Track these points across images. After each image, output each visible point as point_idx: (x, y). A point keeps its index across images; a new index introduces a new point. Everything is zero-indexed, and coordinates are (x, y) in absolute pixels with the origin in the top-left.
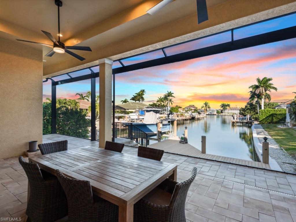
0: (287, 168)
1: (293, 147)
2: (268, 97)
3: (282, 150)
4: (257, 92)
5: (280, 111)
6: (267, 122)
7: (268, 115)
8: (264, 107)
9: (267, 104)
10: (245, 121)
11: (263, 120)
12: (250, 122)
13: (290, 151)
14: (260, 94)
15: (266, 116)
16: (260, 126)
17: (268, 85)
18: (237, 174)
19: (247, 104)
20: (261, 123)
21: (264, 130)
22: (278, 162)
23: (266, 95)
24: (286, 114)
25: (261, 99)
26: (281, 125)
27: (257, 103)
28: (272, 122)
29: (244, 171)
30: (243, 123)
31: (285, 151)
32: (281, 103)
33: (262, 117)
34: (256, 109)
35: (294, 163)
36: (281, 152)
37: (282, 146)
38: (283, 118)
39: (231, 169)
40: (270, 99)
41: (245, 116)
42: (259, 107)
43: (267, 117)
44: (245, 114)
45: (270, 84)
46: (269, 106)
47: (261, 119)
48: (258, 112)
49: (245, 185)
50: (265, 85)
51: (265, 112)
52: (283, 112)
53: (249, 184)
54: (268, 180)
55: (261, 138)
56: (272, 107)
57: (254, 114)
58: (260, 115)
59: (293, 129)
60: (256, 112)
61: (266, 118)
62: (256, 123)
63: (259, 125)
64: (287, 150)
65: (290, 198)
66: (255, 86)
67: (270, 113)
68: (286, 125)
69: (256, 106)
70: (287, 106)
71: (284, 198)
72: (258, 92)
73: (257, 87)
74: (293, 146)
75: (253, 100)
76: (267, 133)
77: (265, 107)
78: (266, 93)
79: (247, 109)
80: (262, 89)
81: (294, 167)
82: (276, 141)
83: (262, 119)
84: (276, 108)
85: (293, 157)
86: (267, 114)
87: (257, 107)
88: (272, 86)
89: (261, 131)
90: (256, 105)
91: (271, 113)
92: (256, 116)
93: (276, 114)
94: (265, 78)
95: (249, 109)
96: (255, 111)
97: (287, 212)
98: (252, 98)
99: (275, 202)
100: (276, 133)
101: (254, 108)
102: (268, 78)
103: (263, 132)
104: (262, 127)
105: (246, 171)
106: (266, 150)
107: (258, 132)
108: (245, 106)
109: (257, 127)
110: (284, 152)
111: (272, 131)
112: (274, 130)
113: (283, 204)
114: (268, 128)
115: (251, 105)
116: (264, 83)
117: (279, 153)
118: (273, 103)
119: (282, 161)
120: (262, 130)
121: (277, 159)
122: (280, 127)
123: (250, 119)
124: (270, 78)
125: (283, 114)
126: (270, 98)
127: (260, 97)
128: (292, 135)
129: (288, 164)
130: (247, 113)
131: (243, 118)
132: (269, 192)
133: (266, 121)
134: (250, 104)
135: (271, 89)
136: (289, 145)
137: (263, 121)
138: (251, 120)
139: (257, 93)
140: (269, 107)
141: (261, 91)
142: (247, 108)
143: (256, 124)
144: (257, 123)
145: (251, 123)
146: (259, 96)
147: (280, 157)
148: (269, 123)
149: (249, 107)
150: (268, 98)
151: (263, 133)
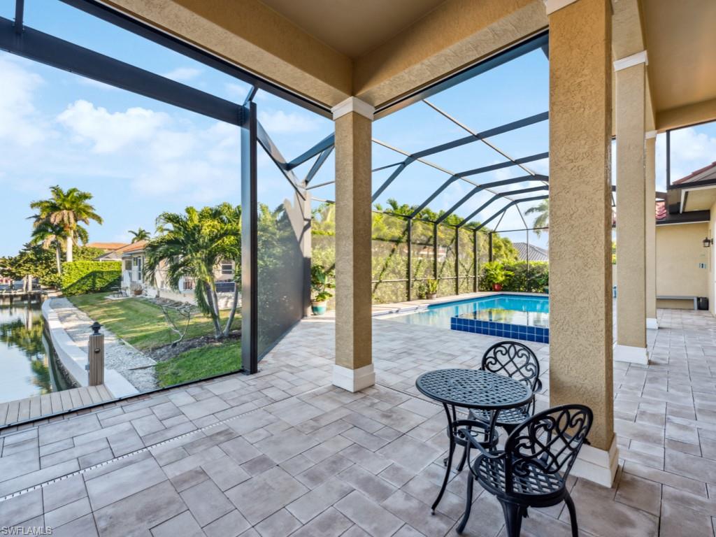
0: (141, 379)
1: (144, 333)
2: (82, 234)
3: (124, 344)
4: (55, 219)
5: (109, 266)
6: (83, 290)
7: (84, 275)
8: (73, 258)
9: (80, 251)
10: (18, 293)
11: (72, 286)
12: (35, 294)
13: (138, 344)
14: (62, 226)
15: (79, 278)
16: (65, 300)
17: (81, 206)
18: (44, 451)
19: (25, 248)
20: (68, 294)
21: (76, 309)
22: (122, 373)
23: (78, 231)
24: (121, 272)
25: (65, 238)
26: (114, 294)
27: (54, 248)
28: (93, 290)
29: (66, 429)
30: (11, 297)
31: (131, 346)
32: (109, 249)
33: (68, 280)
34: (52, 262)
35: (150, 365)
36: (123, 350)
37: (122, 336)
38: (115, 280)
39: (16, 445)
40: (87, 240)
41: (19, 278)
42: (61, 257)
43: (83, 278)
44: (17, 274)
45: (87, 206)
46: (85, 255)
47: (65, 286)
48: (57, 269)
49: (82, 472)
50: (75, 206)
51: (77, 267)
52: (116, 268)
53: (94, 461)
54: (137, 424)
55: (71, 328)
56: (91, 257)
57: (47, 274)
58: (64, 275)
59: (137, 300)
60: (53, 269)
61: (79, 281)
62: (53, 294)
63: (62, 299)
64: (133, 341)
65: (193, 440)
66: (48, 204)
67: (88, 269)
68: (121, 293)
69: (52, 254)
70: (124, 256)
71: (184, 447)
72: (58, 221)
73: (54, 208)
74: (142, 331)
75: (42, 238)
76: (85, 314)
77: (76, 256)
78: (78, 226)
79: (26, 262)
80: (67, 215)
81: (151, 371)
82: (108, 328)
83: (69, 284)
84: (101, 259)
85: (145, 353)
86: (81, 273)
87: (55, 256)
88: (90, 211)
89: (70, 312)
90: (53, 250)
91: (91, 270)
92: (53, 278)
93: (102, 273)
94: (74, 190)
95: (31, 260)
96: (50, 266)
97: (202, 477)
98: (42, 233)
99: (173, 472)
100: (105, 311)
101: (47, 259)
102: (83, 191)
103: (75, 313)
104: (71, 302)
105: (71, 427)
106: (97, 352)
107: (61, 316)
108: (20, 252)
109: (58, 304)
110: (128, 348)
111: (96, 309)
112: (100, 307)
113: (189, 464)
114: (84, 303)
115: (38, 250)
116: (73, 203)
117: (120, 351)
118: (94, 249)
119: (130, 368)
120: (72, 310)
121: (119, 366)
122: (111, 297)
123: (34, 287)
124: (86, 192)
125: (115, 271)
126: (86, 237)
127: (63, 232)
128: (137, 311)
129: (140, 371)
130: (25, 272)
131: (12, 286)
132: (150, 454)
133: (78, 289)
134: (34, 248)
135: (88, 219)
136: (136, 332)
137: (72, 288)
138: (39, 288)
139: (55, 223)
140: (84, 258)
141: (66, 219)
142: (25, 258)
143: (52, 298)
144: (55, 295)
145: (38, 297)
146: (60, 230)
147: (124, 361)
148: (87, 292)
149: (30, 257)
150: (82, 238)
151: (75, 315)
